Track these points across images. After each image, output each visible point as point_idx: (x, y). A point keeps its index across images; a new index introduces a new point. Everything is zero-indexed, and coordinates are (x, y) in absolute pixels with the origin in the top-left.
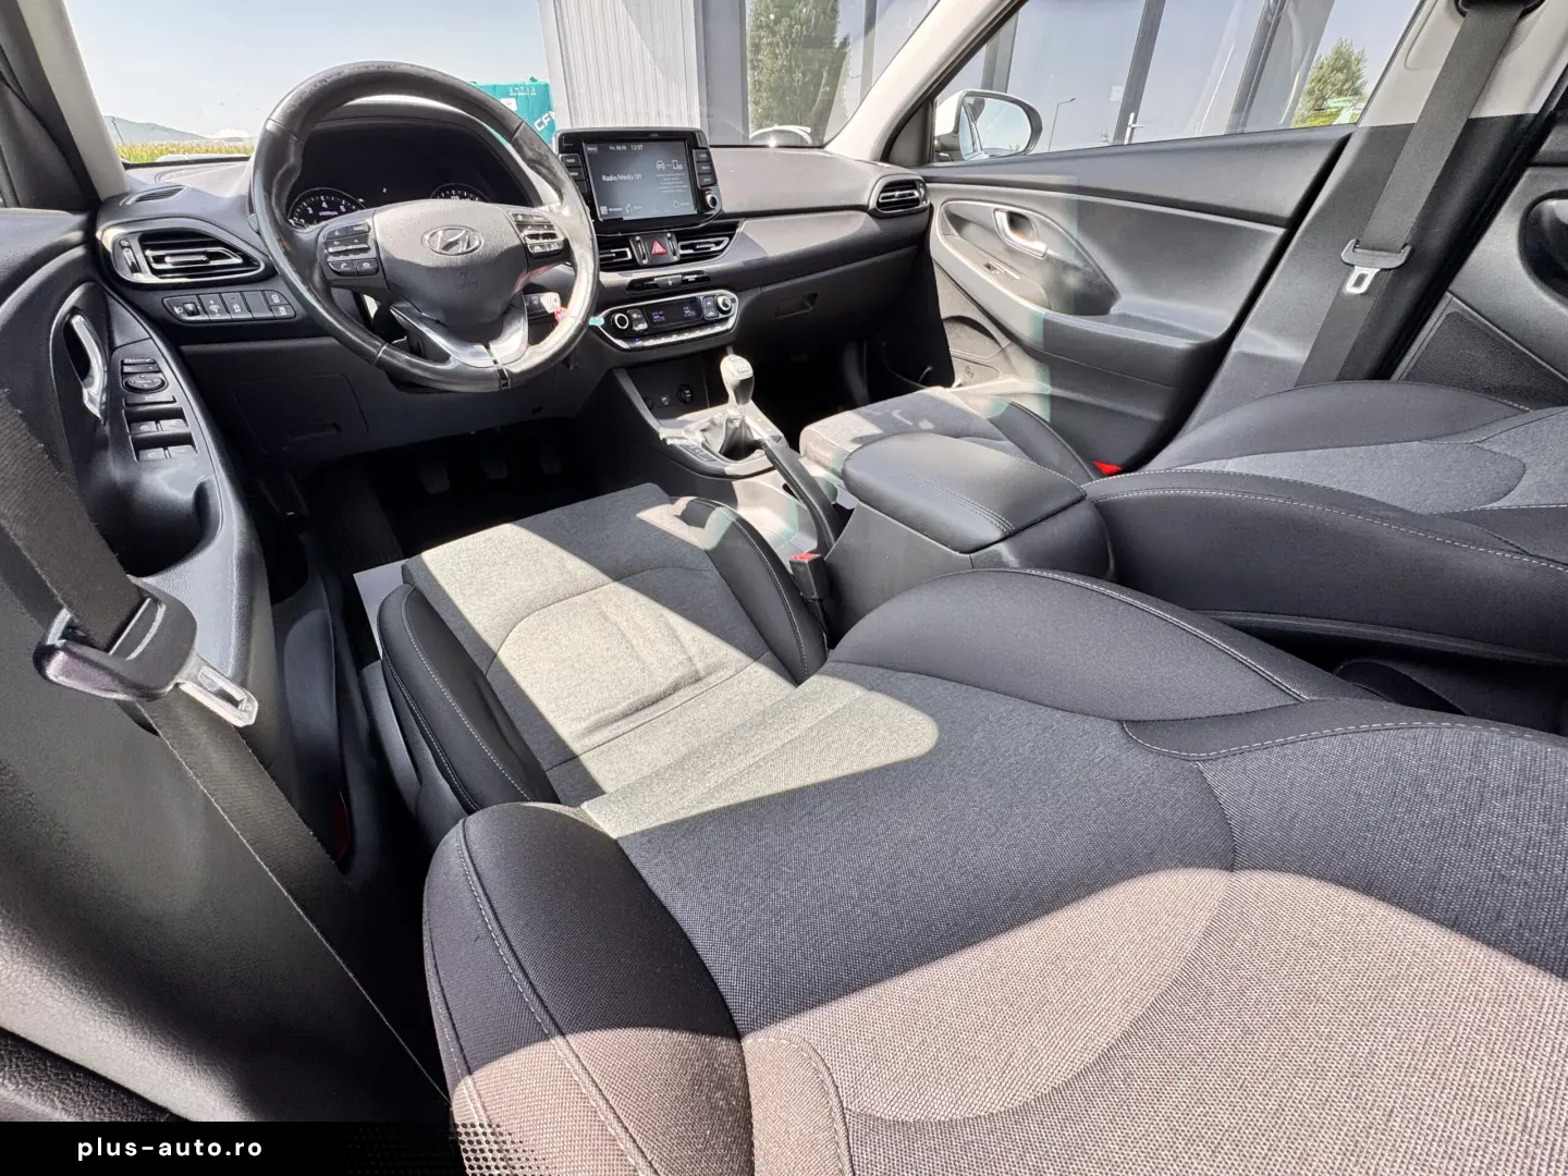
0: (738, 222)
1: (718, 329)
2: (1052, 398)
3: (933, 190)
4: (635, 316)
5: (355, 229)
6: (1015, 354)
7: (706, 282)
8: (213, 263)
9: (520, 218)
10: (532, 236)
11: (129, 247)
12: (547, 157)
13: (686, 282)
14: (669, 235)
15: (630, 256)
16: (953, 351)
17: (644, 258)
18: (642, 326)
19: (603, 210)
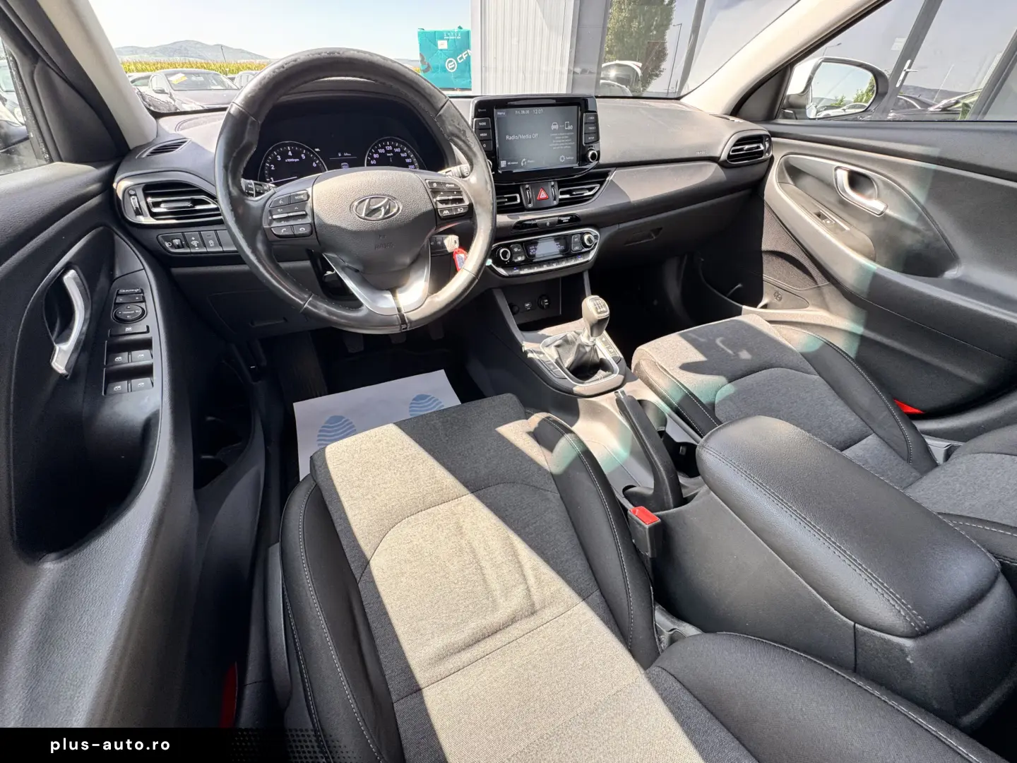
0: (609, 171)
1: (581, 260)
2: (863, 338)
3: (777, 143)
4: (516, 250)
5: (296, 198)
6: (829, 291)
7: (576, 221)
8: (198, 207)
9: (435, 185)
10: (442, 202)
11: (135, 195)
12: (464, 131)
13: (560, 222)
14: (553, 183)
15: (519, 201)
16: (765, 276)
17: (530, 203)
18: (520, 259)
19: (503, 164)
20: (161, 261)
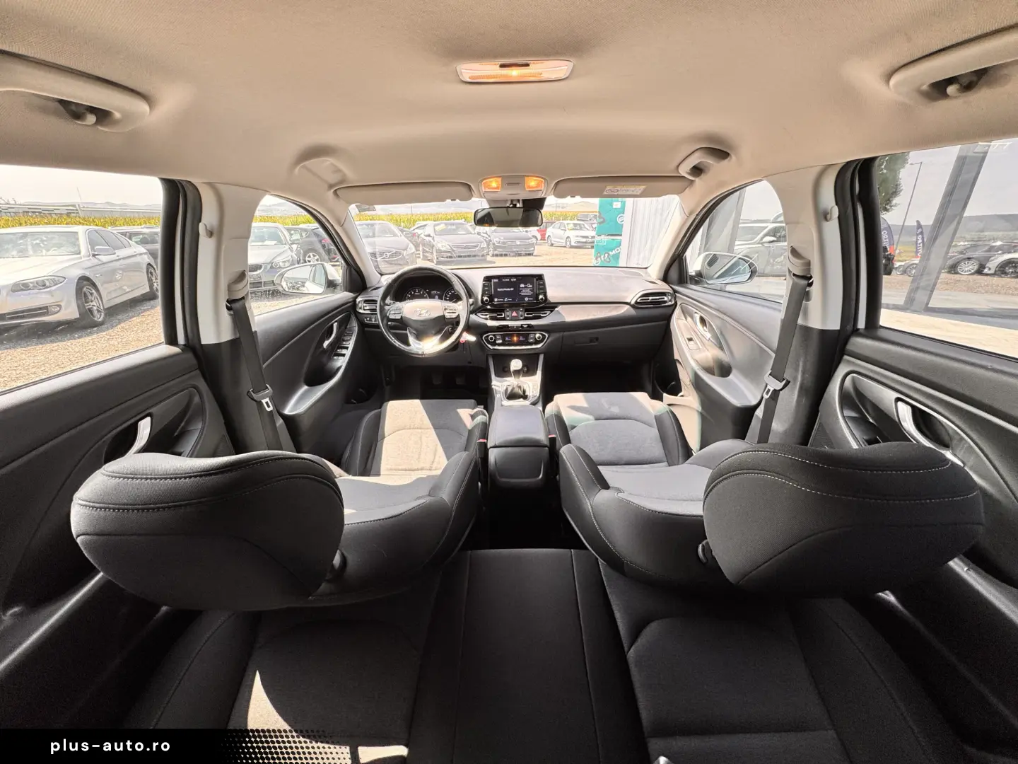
0: (557, 306)
1: (534, 347)
2: (701, 414)
4: (498, 337)
5: (400, 308)
7: (532, 328)
9: (446, 307)
10: (448, 313)
11: (361, 303)
13: (524, 327)
14: (522, 309)
15: (503, 316)
16: (680, 378)
17: (509, 317)
18: (500, 341)
19: (496, 300)
20: (362, 325)
